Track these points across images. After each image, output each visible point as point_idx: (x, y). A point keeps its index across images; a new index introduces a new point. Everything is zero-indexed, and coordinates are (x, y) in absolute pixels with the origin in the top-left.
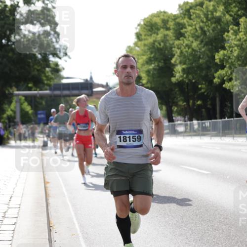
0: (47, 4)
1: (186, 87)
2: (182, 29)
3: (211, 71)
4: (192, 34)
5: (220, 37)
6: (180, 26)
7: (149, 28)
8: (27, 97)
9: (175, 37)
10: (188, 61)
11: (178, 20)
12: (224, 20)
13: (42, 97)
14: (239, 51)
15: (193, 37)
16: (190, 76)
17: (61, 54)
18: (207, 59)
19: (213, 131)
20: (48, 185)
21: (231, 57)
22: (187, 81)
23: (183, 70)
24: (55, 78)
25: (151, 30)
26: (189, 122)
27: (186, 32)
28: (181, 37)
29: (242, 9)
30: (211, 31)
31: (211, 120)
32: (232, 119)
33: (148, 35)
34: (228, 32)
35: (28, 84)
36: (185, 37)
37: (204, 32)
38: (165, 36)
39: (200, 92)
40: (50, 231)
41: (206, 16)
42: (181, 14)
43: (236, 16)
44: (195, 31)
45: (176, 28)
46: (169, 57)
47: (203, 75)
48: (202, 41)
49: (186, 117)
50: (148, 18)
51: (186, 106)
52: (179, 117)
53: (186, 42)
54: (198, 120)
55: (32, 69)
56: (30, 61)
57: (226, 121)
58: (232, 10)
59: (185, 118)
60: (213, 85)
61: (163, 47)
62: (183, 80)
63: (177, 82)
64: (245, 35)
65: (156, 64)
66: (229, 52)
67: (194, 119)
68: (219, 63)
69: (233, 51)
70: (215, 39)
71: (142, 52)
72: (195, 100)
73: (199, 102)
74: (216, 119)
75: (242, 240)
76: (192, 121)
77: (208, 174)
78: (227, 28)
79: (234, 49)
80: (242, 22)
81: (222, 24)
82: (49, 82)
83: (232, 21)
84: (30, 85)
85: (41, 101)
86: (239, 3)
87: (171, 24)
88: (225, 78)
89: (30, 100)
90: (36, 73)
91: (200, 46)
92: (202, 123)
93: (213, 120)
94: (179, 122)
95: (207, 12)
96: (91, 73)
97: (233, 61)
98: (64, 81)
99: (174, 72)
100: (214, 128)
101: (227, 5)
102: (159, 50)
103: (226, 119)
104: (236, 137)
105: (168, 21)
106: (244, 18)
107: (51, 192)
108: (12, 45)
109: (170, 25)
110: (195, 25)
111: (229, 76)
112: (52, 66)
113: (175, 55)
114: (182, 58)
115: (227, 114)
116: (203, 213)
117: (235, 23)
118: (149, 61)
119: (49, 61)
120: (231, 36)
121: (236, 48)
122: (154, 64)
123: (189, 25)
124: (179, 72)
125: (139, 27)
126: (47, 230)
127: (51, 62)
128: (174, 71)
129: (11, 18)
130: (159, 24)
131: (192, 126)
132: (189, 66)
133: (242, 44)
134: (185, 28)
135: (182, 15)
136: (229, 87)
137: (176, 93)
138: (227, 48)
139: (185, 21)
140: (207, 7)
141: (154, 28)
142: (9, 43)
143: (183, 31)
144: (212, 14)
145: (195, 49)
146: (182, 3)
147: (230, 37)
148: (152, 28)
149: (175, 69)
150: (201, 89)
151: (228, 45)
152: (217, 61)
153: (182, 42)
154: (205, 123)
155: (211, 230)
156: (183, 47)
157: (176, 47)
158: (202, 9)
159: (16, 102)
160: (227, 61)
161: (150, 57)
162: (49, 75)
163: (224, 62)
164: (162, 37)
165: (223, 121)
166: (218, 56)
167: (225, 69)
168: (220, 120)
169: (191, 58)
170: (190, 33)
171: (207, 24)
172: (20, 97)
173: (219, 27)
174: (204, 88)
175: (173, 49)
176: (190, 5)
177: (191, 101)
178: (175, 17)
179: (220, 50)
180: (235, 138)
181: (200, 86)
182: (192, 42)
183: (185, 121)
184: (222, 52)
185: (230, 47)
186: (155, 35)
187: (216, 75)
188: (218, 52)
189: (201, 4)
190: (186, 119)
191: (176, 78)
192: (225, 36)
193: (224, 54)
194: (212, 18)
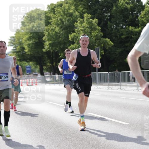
1: (51, 55)
3: (67, 45)
5: (72, 25)
6: (48, 18)
10: (52, 39)
12: (74, 15)
15: (56, 25)
16: (54, 48)
18: (64, 38)
21: (78, 37)
22: (52, 51)
23: (50, 44)
26: (53, 76)
27: (52, 22)
28: (49, 24)
29: (86, 9)
30: (67, 21)
34: (77, 22)
37: (62, 22)
41: (64, 12)
42: (49, 10)
43: (81, 13)
44: (57, 21)
45: (46, 19)
46: (42, 36)
47: (61, 47)
48: (61, 27)
51: (51, 66)
52: (47, 73)
53: (52, 28)
58: (80, 9)
59: (51, 73)
62: (49, 50)
63: (46, 51)
64: (87, 24)
65: (34, 40)
66: (77, 34)
68: (71, 41)
70: (69, 26)
71: (25, 33)
76: (55, 75)
78: (76, 20)
80: (85, 16)
81: (73, 17)
83: (79, 15)
86: (84, 5)
91: (60, 30)
92: (61, 76)
94: (47, 75)
95: (65, 10)
99: (44, 46)
101: (76, 6)
106: (86, 14)
110: (57, 17)
113: (45, 35)
114: (49, 37)
117: (81, 17)
118: (30, 39)
121: (81, 32)
122: (32, 40)
123: (54, 18)
124: (47, 46)
131: (55, 78)
132: (53, 42)
133: (85, 30)
135: (50, 12)
137: (45, 58)
138: (76, 31)
139: (51, 15)
140: (64, 7)
143: (50, 21)
144: (67, 11)
145: (57, 32)
147: (78, 25)
149: (45, 44)
150: (60, 56)
152: (70, 39)
153: (49, 27)
156: (50, 31)
157: (46, 30)
158: (62, 8)
160: (76, 40)
161: (30, 36)
163: (74, 40)
166: (71, 36)
167: (75, 44)
169: (54, 37)
170: (54, 22)
171: (64, 17)
173: (71, 19)
174: (62, 55)
175: (44, 32)
176: (54, 5)
177: (54, 63)
178: (46, 13)
181: (59, 54)
182: (55, 28)
183: (51, 75)
184: (73, 34)
185: (78, 31)
188: (71, 34)
189: (61, 5)
191: (46, 49)
192: (75, 24)
193: (74, 35)
194: (67, 14)
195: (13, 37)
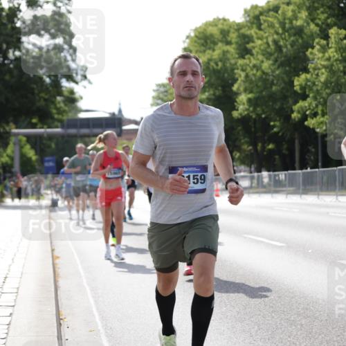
0: (60, 7)
1: (253, 125)
2: (248, 43)
3: (288, 102)
4: (262, 50)
5: (301, 54)
6: (246, 39)
7: (202, 41)
8: (29, 138)
9: (238, 54)
10: (255, 88)
11: (243, 31)
12: (307, 30)
13: (51, 137)
14: (327, 75)
15: (263, 55)
16: (258, 109)
17: (79, 78)
18: (283, 85)
19: (289, 186)
20: (57, 261)
21: (317, 83)
22: (254, 116)
23: (249, 100)
24: (70, 111)
25: (205, 44)
26: (256, 174)
27: (254, 47)
28: (247, 54)
29: (333, 16)
30: (289, 47)
31: (287, 170)
32: (317, 170)
33: (201, 52)
34: (313, 47)
35: (31, 119)
36: (252, 55)
37: (279, 48)
38: (225, 53)
39: (273, 131)
40: (59, 325)
41: (283, 24)
42: (247, 21)
43: (324, 26)
44: (266, 46)
45: (240, 42)
46: (230, 82)
47: (277, 107)
48: (276, 61)
49: (253, 166)
50: (200, 27)
51: (252, 151)
52: (242, 167)
53: (254, 62)
54: (269, 171)
55: (37, 98)
56: (35, 86)
57: (308, 173)
58: (319, 17)
59: (251, 167)
60: (291, 121)
61: (221, 68)
62: (248, 114)
63: (240, 117)
64: (336, 52)
65: (212, 92)
66: (314, 76)
67: (263, 169)
68: (299, 91)
69: (320, 74)
70: (295, 58)
72: (264, 143)
73: (271, 146)
74: (294, 169)
75: (328, 338)
76: (260, 172)
77: (282, 246)
78: (311, 42)
79: (320, 72)
80: (332, 34)
81: (305, 37)
82: (60, 117)
83: (318, 32)
84: (34, 121)
85: (48, 142)
86: (329, 7)
87: (233, 36)
88: (308, 113)
89: (34, 141)
90: (42, 103)
91: (273, 68)
92: (275, 175)
93: (290, 172)
94: (242, 174)
95: (285, 19)
96: (120, 104)
97: (319, 88)
98: (82, 115)
99: (236, 104)
100: (292, 182)
101: (312, 10)
102: (216, 72)
103: (309, 170)
104: (321, 195)
105: (229, 32)
106: (335, 28)
107: (61, 271)
108: (9, 64)
109: (232, 38)
110: (267, 38)
111: (313, 110)
112: (66, 93)
113: (237, 80)
114: (247, 84)
115: (310, 163)
116: (274, 302)
117: (323, 36)
119: (61, 87)
120: (317, 53)
121: (323, 70)
122: (208, 91)
123: (258, 38)
124: (244, 104)
125: (188, 41)
126: (56, 325)
127: (64, 89)
128: (236, 102)
129: (9, 26)
130: (216, 37)
131: (260, 179)
132: (258, 95)
133: (332, 65)
134: (253, 42)
135: (249, 24)
136: (313, 124)
137: (238, 133)
138: (311, 70)
139: (253, 32)
140: (284, 13)
141: (208, 41)
142: (6, 62)
143: (249, 46)
144: (291, 22)
145: (266, 71)
146: (249, 7)
147: (316, 55)
148: (206, 42)
149: (237, 100)
150: (274, 126)
151: (313, 66)
152: (297, 88)
154: (278, 175)
155: (286, 324)
156: (249, 69)
157: (240, 68)
158: (277, 15)
159: (15, 144)
160: (311, 89)
162: (61, 107)
163: (307, 90)
164: (219, 55)
165: (303, 173)
166: (298, 82)
167: (308, 99)
168: (300, 171)
169: (260, 84)
170: (260, 49)
171: (283, 36)
172: (20, 137)
173: (300, 41)
174: (278, 126)
175: (236, 71)
176: (260, 9)
177: (260, 145)
178: (239, 27)
179: (301, 73)
180: (320, 197)
181: (272, 123)
182: (262, 62)
183: (251, 172)
184: (303, 76)
185: (315, 69)
186: (210, 52)
187: (296, 108)
188: (298, 76)
189: (276, 9)
190: (253, 169)
191: (240, 111)
192: (308, 53)
193: (307, 79)
194: (290, 28)
195: (164, 85)
